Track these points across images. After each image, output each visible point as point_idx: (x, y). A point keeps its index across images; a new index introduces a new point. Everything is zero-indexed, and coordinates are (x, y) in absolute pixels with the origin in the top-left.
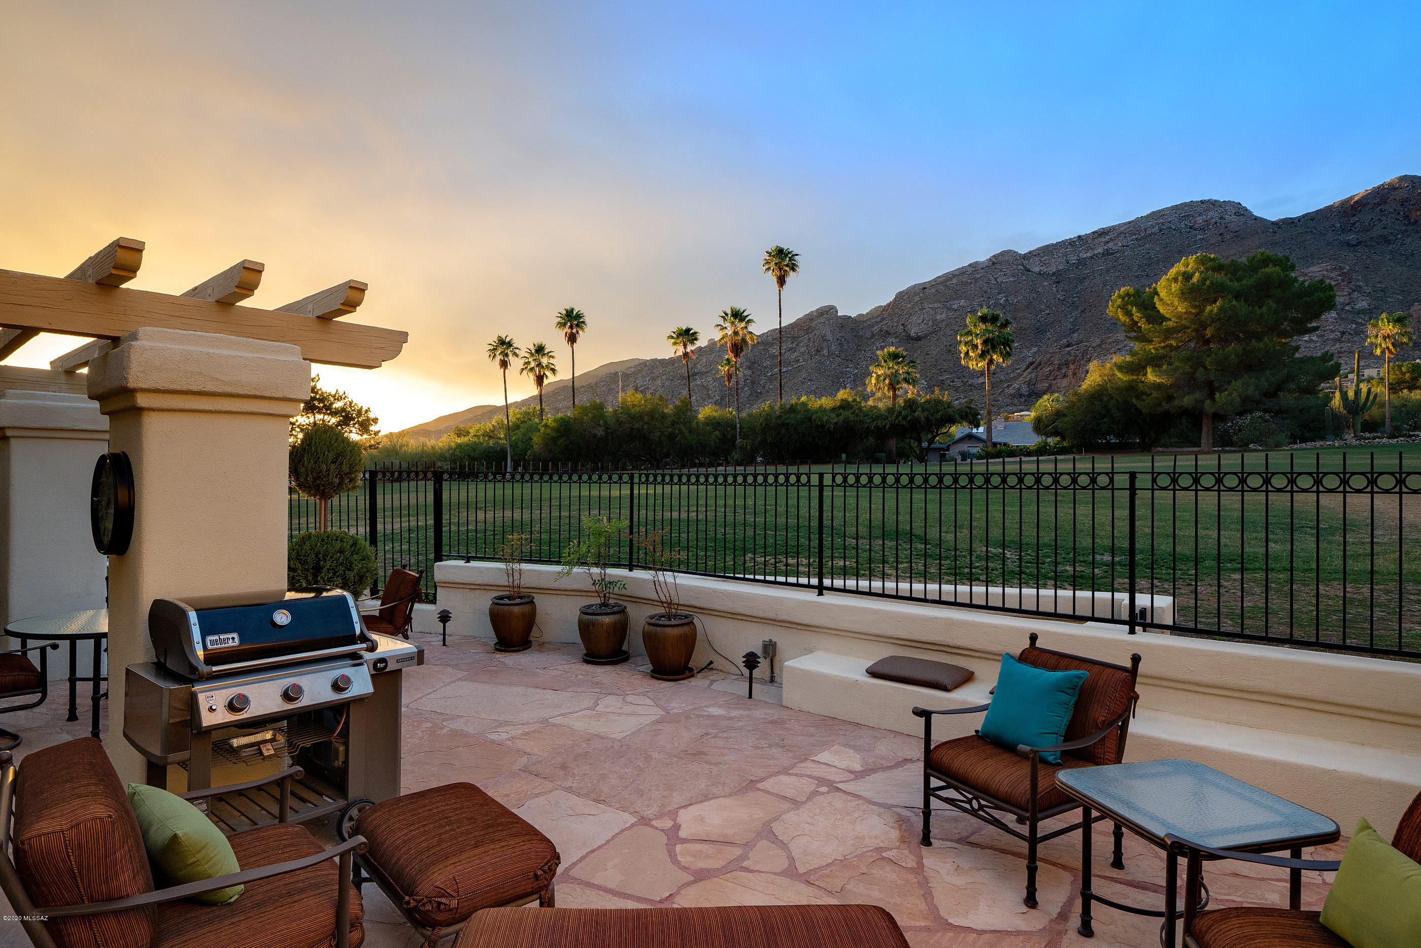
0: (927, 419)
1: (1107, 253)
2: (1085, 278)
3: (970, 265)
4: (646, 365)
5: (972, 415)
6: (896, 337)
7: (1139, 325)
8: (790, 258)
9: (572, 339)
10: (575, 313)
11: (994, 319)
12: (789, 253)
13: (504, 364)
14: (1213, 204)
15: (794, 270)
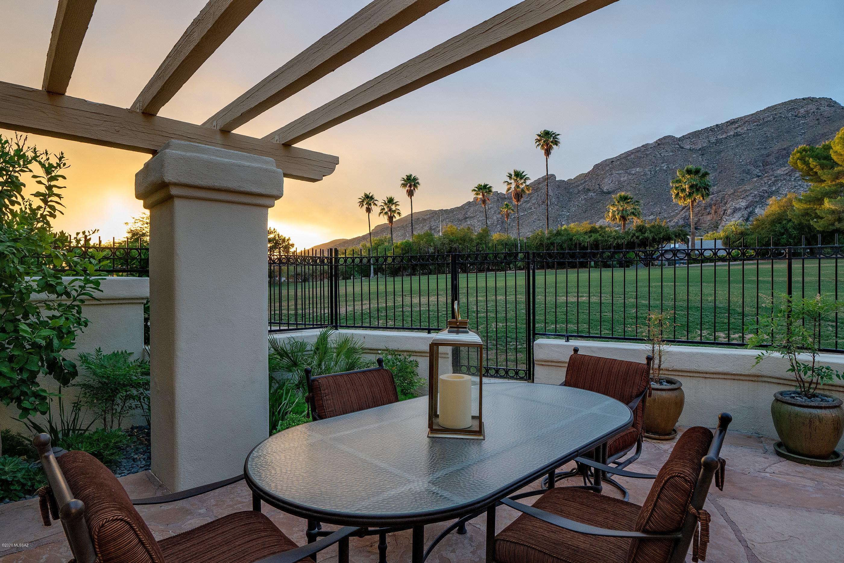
0: (653, 238)
1: (737, 135)
2: (721, 151)
3: (643, 146)
4: (436, 214)
5: (683, 235)
6: (594, 192)
7: (814, 170)
8: (553, 137)
9: (411, 193)
10: (412, 178)
11: (697, 172)
12: (553, 134)
13: (369, 210)
14: (812, 100)
15: (557, 145)
